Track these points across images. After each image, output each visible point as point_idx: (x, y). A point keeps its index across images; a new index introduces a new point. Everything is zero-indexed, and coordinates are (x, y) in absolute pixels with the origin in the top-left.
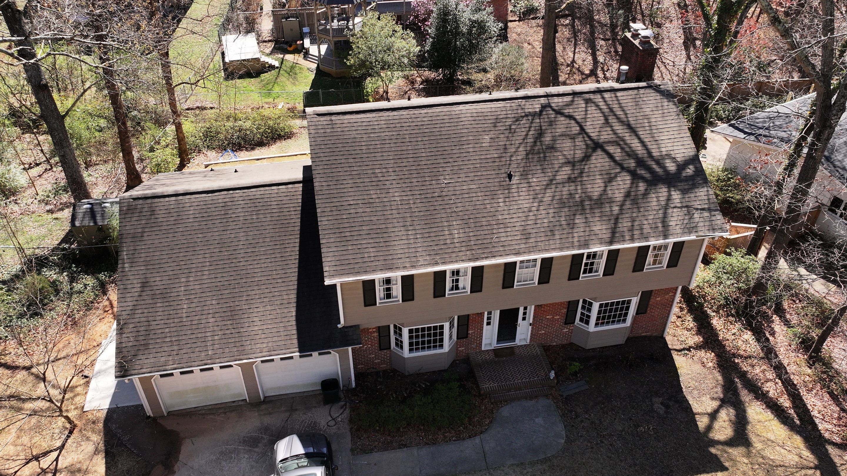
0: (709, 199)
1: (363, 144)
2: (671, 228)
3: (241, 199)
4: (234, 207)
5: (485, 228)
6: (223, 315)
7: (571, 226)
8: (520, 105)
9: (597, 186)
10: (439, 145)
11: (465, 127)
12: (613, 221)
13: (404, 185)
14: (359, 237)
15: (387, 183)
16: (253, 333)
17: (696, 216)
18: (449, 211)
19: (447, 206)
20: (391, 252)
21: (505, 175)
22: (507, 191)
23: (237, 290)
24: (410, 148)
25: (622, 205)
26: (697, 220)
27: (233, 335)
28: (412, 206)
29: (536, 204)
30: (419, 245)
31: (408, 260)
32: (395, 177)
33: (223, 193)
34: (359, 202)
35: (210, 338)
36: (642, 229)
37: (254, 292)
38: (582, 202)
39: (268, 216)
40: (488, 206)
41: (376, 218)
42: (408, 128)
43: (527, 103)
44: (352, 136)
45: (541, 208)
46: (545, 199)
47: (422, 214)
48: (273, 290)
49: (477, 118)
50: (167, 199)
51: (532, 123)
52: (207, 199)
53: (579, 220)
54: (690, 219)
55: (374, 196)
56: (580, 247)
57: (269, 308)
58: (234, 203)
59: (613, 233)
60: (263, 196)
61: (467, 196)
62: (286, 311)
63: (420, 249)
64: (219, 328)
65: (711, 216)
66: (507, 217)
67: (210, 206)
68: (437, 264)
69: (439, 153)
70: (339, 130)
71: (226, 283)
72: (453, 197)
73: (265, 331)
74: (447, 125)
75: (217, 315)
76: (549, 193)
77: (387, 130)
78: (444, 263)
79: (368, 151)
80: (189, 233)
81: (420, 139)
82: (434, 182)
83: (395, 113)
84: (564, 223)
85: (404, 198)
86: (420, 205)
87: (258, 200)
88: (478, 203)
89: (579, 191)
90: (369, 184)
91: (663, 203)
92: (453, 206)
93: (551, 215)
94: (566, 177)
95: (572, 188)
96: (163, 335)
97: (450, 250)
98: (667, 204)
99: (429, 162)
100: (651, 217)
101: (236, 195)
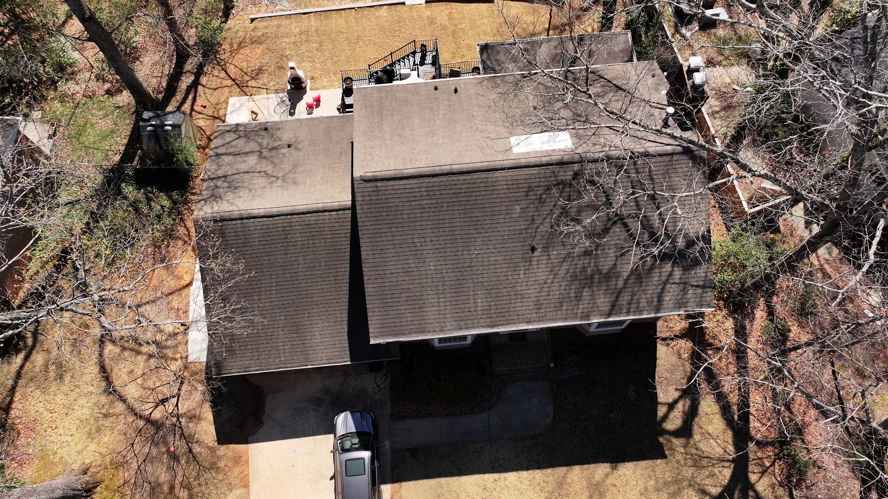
0: (706, 276)
1: (405, 212)
2: (665, 302)
3: (298, 224)
4: (292, 232)
5: (505, 298)
6: (290, 328)
7: (578, 298)
8: (553, 172)
9: (609, 259)
10: (473, 215)
11: (499, 196)
12: (615, 295)
13: (439, 255)
14: (399, 304)
15: (425, 252)
16: (314, 345)
17: (690, 292)
18: (476, 281)
19: (475, 277)
20: (425, 317)
21: (528, 247)
22: (528, 263)
23: (300, 308)
24: (446, 217)
25: (626, 281)
26: (690, 296)
27: (300, 346)
28: (445, 275)
29: (551, 277)
30: (448, 312)
31: (438, 325)
32: (432, 247)
33: (282, 217)
34: (400, 271)
35: (281, 348)
36: (638, 303)
37: (313, 311)
38: (592, 275)
39: (322, 241)
40: (510, 278)
41: (414, 286)
42: (446, 196)
43: (561, 170)
44: (395, 204)
45: (556, 280)
46: (561, 272)
47: (452, 283)
48: (329, 309)
49: (511, 187)
50: (234, 222)
51: (561, 192)
52: (268, 223)
53: (586, 293)
54: (683, 295)
55: (412, 265)
56: (582, 318)
57: (326, 324)
58: (292, 228)
59: (613, 306)
60: (317, 222)
61: (492, 267)
62: (339, 327)
63: (448, 316)
64: (288, 340)
65: (703, 292)
66: (525, 288)
67: (272, 230)
68: (461, 329)
69: (473, 223)
70: (383, 197)
71: (290, 302)
72: (481, 268)
73: (325, 343)
74: (483, 193)
75: (285, 329)
76: (565, 266)
77: (427, 198)
78: (467, 328)
79: (409, 220)
80: (256, 255)
81: (456, 208)
82: (465, 252)
83: (435, 179)
84: (572, 295)
85: (439, 267)
86: (451, 275)
87: (313, 226)
88: (501, 274)
89: (592, 265)
90: (409, 253)
91: (664, 278)
92: (480, 276)
93: (562, 288)
94: (583, 250)
95: (587, 261)
96: (245, 344)
97: (473, 317)
98: (667, 280)
99: (462, 232)
100: (650, 292)
101: (294, 220)
